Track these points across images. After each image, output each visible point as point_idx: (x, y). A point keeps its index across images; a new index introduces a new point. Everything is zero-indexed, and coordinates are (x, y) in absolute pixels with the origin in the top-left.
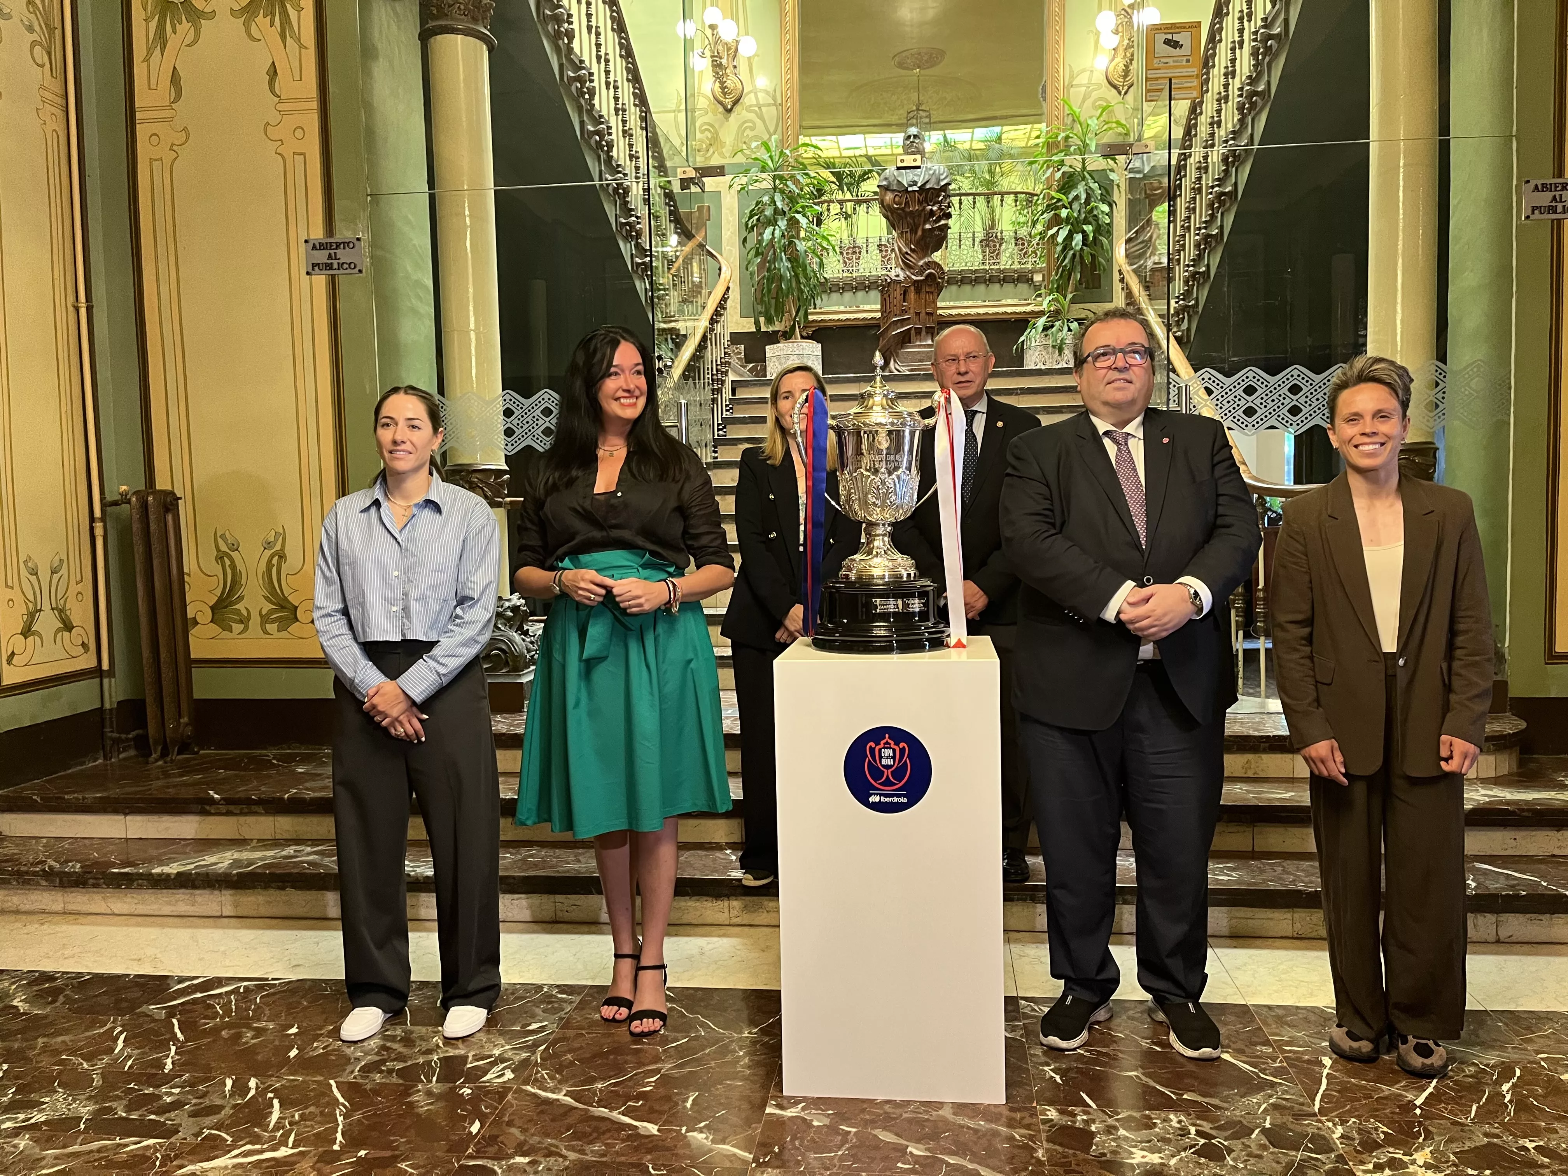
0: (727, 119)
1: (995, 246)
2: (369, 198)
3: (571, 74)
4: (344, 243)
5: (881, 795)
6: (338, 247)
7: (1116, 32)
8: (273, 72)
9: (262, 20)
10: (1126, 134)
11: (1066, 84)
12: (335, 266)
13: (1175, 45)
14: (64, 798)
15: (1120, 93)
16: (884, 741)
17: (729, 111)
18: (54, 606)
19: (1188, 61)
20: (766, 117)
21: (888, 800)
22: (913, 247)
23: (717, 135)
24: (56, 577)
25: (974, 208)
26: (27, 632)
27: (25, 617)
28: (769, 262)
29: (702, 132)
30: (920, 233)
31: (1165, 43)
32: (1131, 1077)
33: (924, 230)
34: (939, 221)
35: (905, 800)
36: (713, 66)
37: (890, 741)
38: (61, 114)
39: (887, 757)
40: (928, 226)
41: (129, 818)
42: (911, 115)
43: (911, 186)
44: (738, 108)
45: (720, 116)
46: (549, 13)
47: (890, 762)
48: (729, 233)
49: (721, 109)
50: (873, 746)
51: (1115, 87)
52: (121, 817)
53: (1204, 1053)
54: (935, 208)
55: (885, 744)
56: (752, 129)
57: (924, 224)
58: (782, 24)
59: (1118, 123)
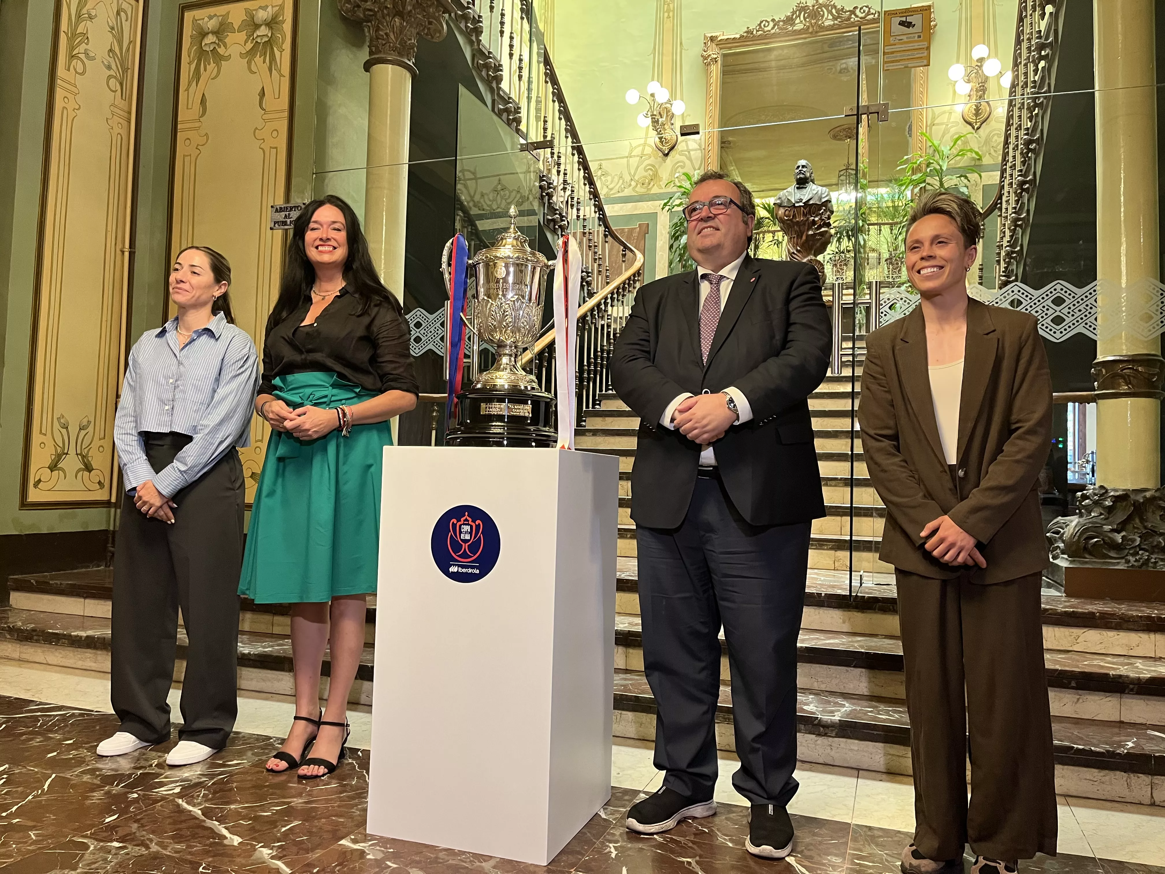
0: (665, 161)
1: (897, 264)
2: (314, 176)
3: (501, 107)
4: (295, 207)
5: (459, 566)
6: (291, 210)
7: (969, 81)
8: (262, 94)
9: (258, 59)
10: (979, 159)
11: (929, 123)
12: (289, 223)
13: (909, 25)
14: (49, 583)
15: (973, 128)
16: (464, 518)
17: (667, 155)
18: (79, 452)
19: (919, 37)
20: (693, 157)
21: (464, 570)
22: (799, 248)
23: (657, 172)
24: (83, 432)
25: (880, 234)
26: (53, 467)
27: (53, 457)
28: (685, 260)
29: (646, 171)
30: (804, 238)
31: (900, 24)
32: (683, 862)
33: (807, 236)
34: (821, 228)
35: (478, 572)
36: (653, 122)
37: (468, 518)
38: (125, 123)
39: (465, 532)
40: (811, 232)
41: (87, 601)
42: (842, 173)
43: (798, 202)
44: (672, 153)
45: (660, 159)
46: (482, 62)
47: (468, 537)
48: (662, 242)
49: (661, 154)
50: (455, 522)
51: (970, 124)
52: (82, 600)
53: (763, 850)
54: (816, 219)
55: (464, 521)
56: (683, 167)
57: (808, 230)
58: (708, 92)
59: (971, 150)
